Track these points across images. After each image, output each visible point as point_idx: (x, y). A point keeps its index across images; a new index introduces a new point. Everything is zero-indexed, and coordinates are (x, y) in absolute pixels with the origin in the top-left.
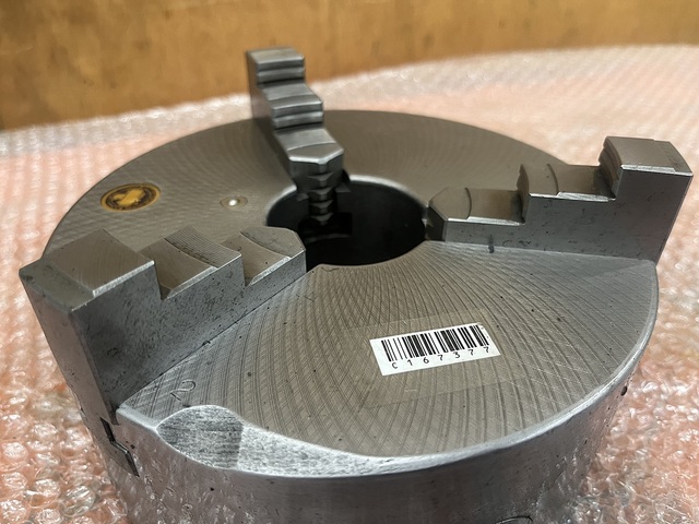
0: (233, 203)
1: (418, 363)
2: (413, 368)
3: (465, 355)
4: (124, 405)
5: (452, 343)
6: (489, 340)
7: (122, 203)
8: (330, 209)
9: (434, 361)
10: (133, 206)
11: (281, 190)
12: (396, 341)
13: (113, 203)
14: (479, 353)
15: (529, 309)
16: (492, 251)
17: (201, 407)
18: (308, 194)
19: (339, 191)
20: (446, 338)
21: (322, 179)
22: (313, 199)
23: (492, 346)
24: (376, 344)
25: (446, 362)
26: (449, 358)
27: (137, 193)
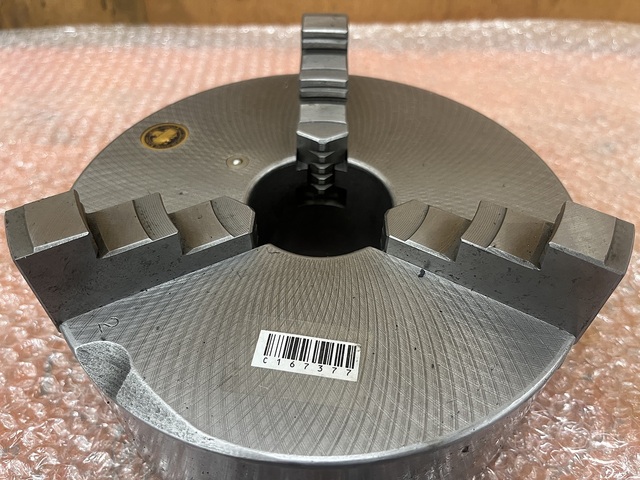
0: (236, 162)
1: (285, 365)
2: (278, 368)
3: (327, 371)
4: (65, 324)
5: (323, 357)
6: (357, 364)
7: (156, 141)
8: (327, 182)
9: (299, 367)
10: (162, 146)
11: (282, 159)
12: (281, 337)
13: (149, 139)
14: (341, 373)
15: (413, 345)
16: (422, 275)
17: (112, 344)
18: (309, 166)
19: (336, 168)
20: (322, 350)
21: (322, 156)
22: (311, 170)
23: (355, 372)
24: (264, 335)
25: (308, 372)
26: (313, 369)
27: (171, 133)
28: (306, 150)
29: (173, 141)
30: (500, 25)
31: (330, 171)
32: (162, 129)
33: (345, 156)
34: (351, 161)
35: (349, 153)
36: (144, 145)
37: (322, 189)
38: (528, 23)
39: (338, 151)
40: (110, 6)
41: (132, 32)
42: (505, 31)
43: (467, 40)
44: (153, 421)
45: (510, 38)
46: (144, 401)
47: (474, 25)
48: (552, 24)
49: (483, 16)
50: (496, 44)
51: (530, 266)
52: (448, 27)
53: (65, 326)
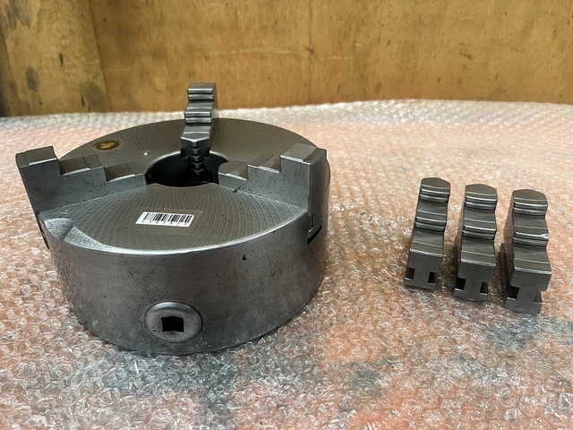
0: (146, 154)
1: (154, 223)
2: (150, 224)
3: (174, 224)
5: (174, 219)
6: (190, 222)
7: (102, 147)
9: (160, 223)
10: (106, 149)
11: (172, 152)
12: (153, 214)
13: (98, 147)
14: (182, 224)
15: (222, 215)
16: (235, 191)
17: (65, 219)
18: (189, 157)
19: (204, 158)
20: (174, 217)
21: (195, 151)
22: (190, 160)
24: (145, 214)
25: (165, 224)
26: (167, 223)
27: (112, 144)
28: (187, 148)
29: (112, 147)
30: (341, 105)
31: (201, 160)
32: (107, 143)
33: (209, 149)
34: (211, 152)
36: (95, 149)
37: (197, 172)
38: (359, 104)
39: (203, 147)
40: (87, 104)
41: (101, 117)
42: (344, 110)
43: (320, 114)
44: (82, 245)
45: (348, 112)
46: (78, 238)
47: (325, 107)
49: (332, 101)
50: (339, 117)
52: (308, 108)
53: (41, 214)
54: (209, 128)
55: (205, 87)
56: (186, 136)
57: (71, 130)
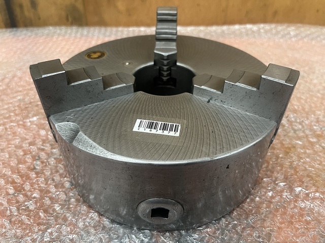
0: (127, 64)
1: (148, 131)
2: (145, 132)
3: (166, 133)
4: (52, 116)
5: (164, 128)
6: (179, 131)
7: (92, 57)
8: (168, 75)
9: (154, 131)
10: (95, 58)
11: (148, 62)
12: (146, 122)
13: (89, 56)
14: (172, 134)
15: (204, 125)
16: (209, 102)
17: (72, 123)
18: (160, 67)
19: (172, 68)
20: (164, 126)
21: (165, 62)
22: (160, 70)
23: (178, 134)
24: (138, 121)
25: (157, 133)
26: (160, 132)
27: (99, 54)
29: (99, 57)
30: (249, 26)
31: (169, 69)
32: (95, 53)
33: (176, 62)
34: (178, 64)
35: (178, 61)
36: (87, 58)
37: (165, 79)
38: (262, 25)
39: (172, 60)
40: (70, 20)
42: (251, 29)
43: (234, 32)
44: (89, 150)
45: (253, 32)
46: (84, 143)
47: (237, 27)
48: (273, 26)
49: (241, 22)
50: (247, 35)
51: (255, 89)
52: (225, 28)
53: (51, 118)
54: (174, 44)
55: (170, 10)
56: (158, 50)
57: (60, 38)
